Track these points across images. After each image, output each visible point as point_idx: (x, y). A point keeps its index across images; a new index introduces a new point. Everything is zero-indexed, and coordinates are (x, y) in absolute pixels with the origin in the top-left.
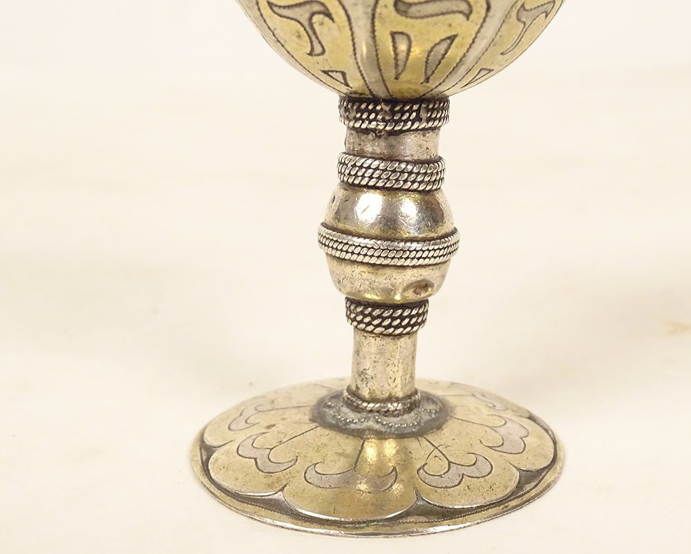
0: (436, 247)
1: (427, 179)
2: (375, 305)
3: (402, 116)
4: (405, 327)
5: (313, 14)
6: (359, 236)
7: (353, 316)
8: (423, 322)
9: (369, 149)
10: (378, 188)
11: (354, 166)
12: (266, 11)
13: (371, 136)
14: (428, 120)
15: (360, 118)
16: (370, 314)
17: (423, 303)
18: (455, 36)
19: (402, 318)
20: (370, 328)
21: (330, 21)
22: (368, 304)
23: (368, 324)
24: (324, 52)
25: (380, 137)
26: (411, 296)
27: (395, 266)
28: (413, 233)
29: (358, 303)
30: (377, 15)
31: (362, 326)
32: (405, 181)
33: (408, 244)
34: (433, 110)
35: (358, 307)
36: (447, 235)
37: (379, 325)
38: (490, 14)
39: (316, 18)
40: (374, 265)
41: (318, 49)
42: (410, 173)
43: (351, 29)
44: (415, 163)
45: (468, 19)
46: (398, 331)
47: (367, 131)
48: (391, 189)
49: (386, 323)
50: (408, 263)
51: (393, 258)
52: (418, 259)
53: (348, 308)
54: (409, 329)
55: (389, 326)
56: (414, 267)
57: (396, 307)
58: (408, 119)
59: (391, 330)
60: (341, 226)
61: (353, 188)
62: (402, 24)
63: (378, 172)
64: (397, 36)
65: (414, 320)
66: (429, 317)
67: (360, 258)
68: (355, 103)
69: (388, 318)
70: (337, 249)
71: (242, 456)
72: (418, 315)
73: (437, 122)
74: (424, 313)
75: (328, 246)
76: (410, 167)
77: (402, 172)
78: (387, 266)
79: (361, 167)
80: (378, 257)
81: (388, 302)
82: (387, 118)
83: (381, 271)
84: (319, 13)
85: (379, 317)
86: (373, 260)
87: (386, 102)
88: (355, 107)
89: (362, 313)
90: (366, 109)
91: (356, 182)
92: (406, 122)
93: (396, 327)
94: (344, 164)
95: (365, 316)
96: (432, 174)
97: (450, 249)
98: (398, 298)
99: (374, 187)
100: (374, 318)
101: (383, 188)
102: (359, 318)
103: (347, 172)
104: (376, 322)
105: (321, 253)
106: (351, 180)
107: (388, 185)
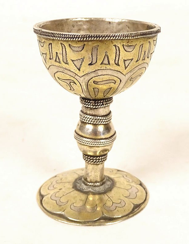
0: (108, 141)
1: (106, 120)
2: (91, 156)
3: (98, 104)
4: (100, 162)
5: (71, 82)
6: (86, 138)
7: (85, 158)
8: (106, 160)
9: (88, 112)
10: (91, 124)
11: (84, 117)
12: (57, 79)
13: (89, 109)
14: (106, 104)
15: (86, 104)
16: (89, 159)
17: (106, 154)
18: (112, 88)
19: (99, 159)
20: (90, 162)
21: (76, 85)
22: (89, 156)
23: (89, 161)
24: (74, 90)
25: (92, 109)
26: (102, 153)
27: (97, 147)
29: (86, 155)
30: (89, 84)
31: (87, 161)
32: (99, 122)
33: (100, 140)
34: (107, 102)
35: (86, 156)
36: (112, 136)
37: (92, 162)
38: (121, 82)
39: (71, 83)
40: (90, 146)
41: (72, 89)
42: (101, 120)
43: (81, 87)
44: (102, 116)
46: (98, 163)
47: (88, 108)
48: (95, 124)
49: (95, 161)
50: (100, 146)
51: (95, 145)
52: (103, 144)
53: (83, 156)
54: (101, 162)
55: (95, 162)
56: (102, 146)
57: (97, 157)
58: (100, 105)
59: (96, 163)
60: (80, 133)
61: (83, 123)
62: (96, 86)
63: (91, 119)
64: (94, 89)
65: (103, 160)
66: (108, 157)
67: (86, 144)
68: (84, 100)
69: (95, 160)
70: (79, 141)
71: (52, 199)
72: (104, 158)
73: (108, 104)
74: (106, 157)
76: (100, 118)
77: (98, 119)
78: (94, 146)
79: (86, 118)
80: (91, 144)
81: (95, 155)
82: (94, 104)
83: (93, 148)
84: (72, 82)
85: (92, 159)
86: (90, 145)
87: (93, 100)
88: (84, 101)
89: (87, 158)
90: (87, 102)
91: (85, 121)
92: (99, 106)
93: (97, 162)
94: (81, 115)
95: (88, 159)
96: (107, 119)
97: (113, 140)
98: (98, 154)
99: (90, 124)
100: (91, 160)
102: (87, 159)
103: (82, 118)
104: (92, 161)
105: (75, 141)
106: (83, 121)
107: (94, 123)
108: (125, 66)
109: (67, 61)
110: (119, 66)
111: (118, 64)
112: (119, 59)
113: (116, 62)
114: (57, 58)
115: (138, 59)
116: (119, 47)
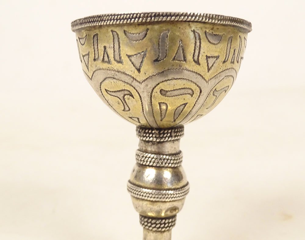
0: (180, 192)
1: (175, 162)
2: (153, 218)
3: (164, 135)
4: (166, 228)
5: (125, 95)
6: (145, 188)
7: (143, 222)
8: (174, 224)
9: (149, 149)
10: (154, 166)
11: (143, 157)
12: (105, 93)
13: (150, 144)
14: (175, 136)
15: (145, 136)
16: (151, 222)
17: (174, 216)
18: (187, 103)
19: (165, 224)
20: (151, 228)
21: (133, 98)
22: (149, 218)
23: (150, 226)
24: (129, 110)
25: (154, 144)
26: (169, 213)
27: (162, 202)
28: (169, 186)
29: (145, 217)
30: (153, 96)
31: (147, 227)
32: (166, 163)
33: (167, 192)
34: (177, 132)
36: (184, 186)
37: (155, 227)
38: (202, 94)
39: (126, 97)
40: (152, 201)
41: (127, 109)
42: (168, 160)
43: (141, 101)
44: (170, 155)
45: (192, 96)
46: (163, 230)
47: (148, 142)
48: (159, 167)
49: (158, 226)
50: (167, 200)
51: (160, 198)
52: (172, 198)
53: (141, 219)
54: (168, 228)
55: (159, 227)
56: (170, 201)
57: (162, 219)
58: (166, 136)
59: (160, 229)
60: (137, 183)
61: (142, 166)
62: (163, 99)
63: (153, 159)
64: (161, 104)
65: (170, 224)
66: (177, 222)
67: (146, 198)
68: (143, 129)
69: (158, 224)
70: (135, 194)
72: (172, 222)
73: (179, 137)
74: (174, 221)
75: (132, 192)
76: (167, 157)
77: (164, 159)
78: (158, 201)
79: (146, 157)
80: (154, 198)
81: (159, 217)
82: (157, 136)
83: (155, 204)
84: (128, 95)
85: (155, 223)
86: (152, 199)
87: (157, 129)
88: (143, 131)
89: (147, 221)
90: (148, 132)
91: (144, 164)
92: (165, 138)
93: (162, 228)
94: (138, 155)
95: (148, 223)
96: (177, 160)
97: (186, 193)
98: (163, 215)
99: (152, 166)
100: (152, 224)
101: (156, 167)
102: (146, 224)
103: (140, 159)
104: (153, 226)
105: (129, 195)
106: (141, 163)
107: (158, 165)
108: (208, 67)
109: (120, 58)
110: (199, 64)
111: (197, 62)
112: (199, 53)
113: (196, 58)
114: (106, 55)
115: (226, 60)
116: (199, 34)
